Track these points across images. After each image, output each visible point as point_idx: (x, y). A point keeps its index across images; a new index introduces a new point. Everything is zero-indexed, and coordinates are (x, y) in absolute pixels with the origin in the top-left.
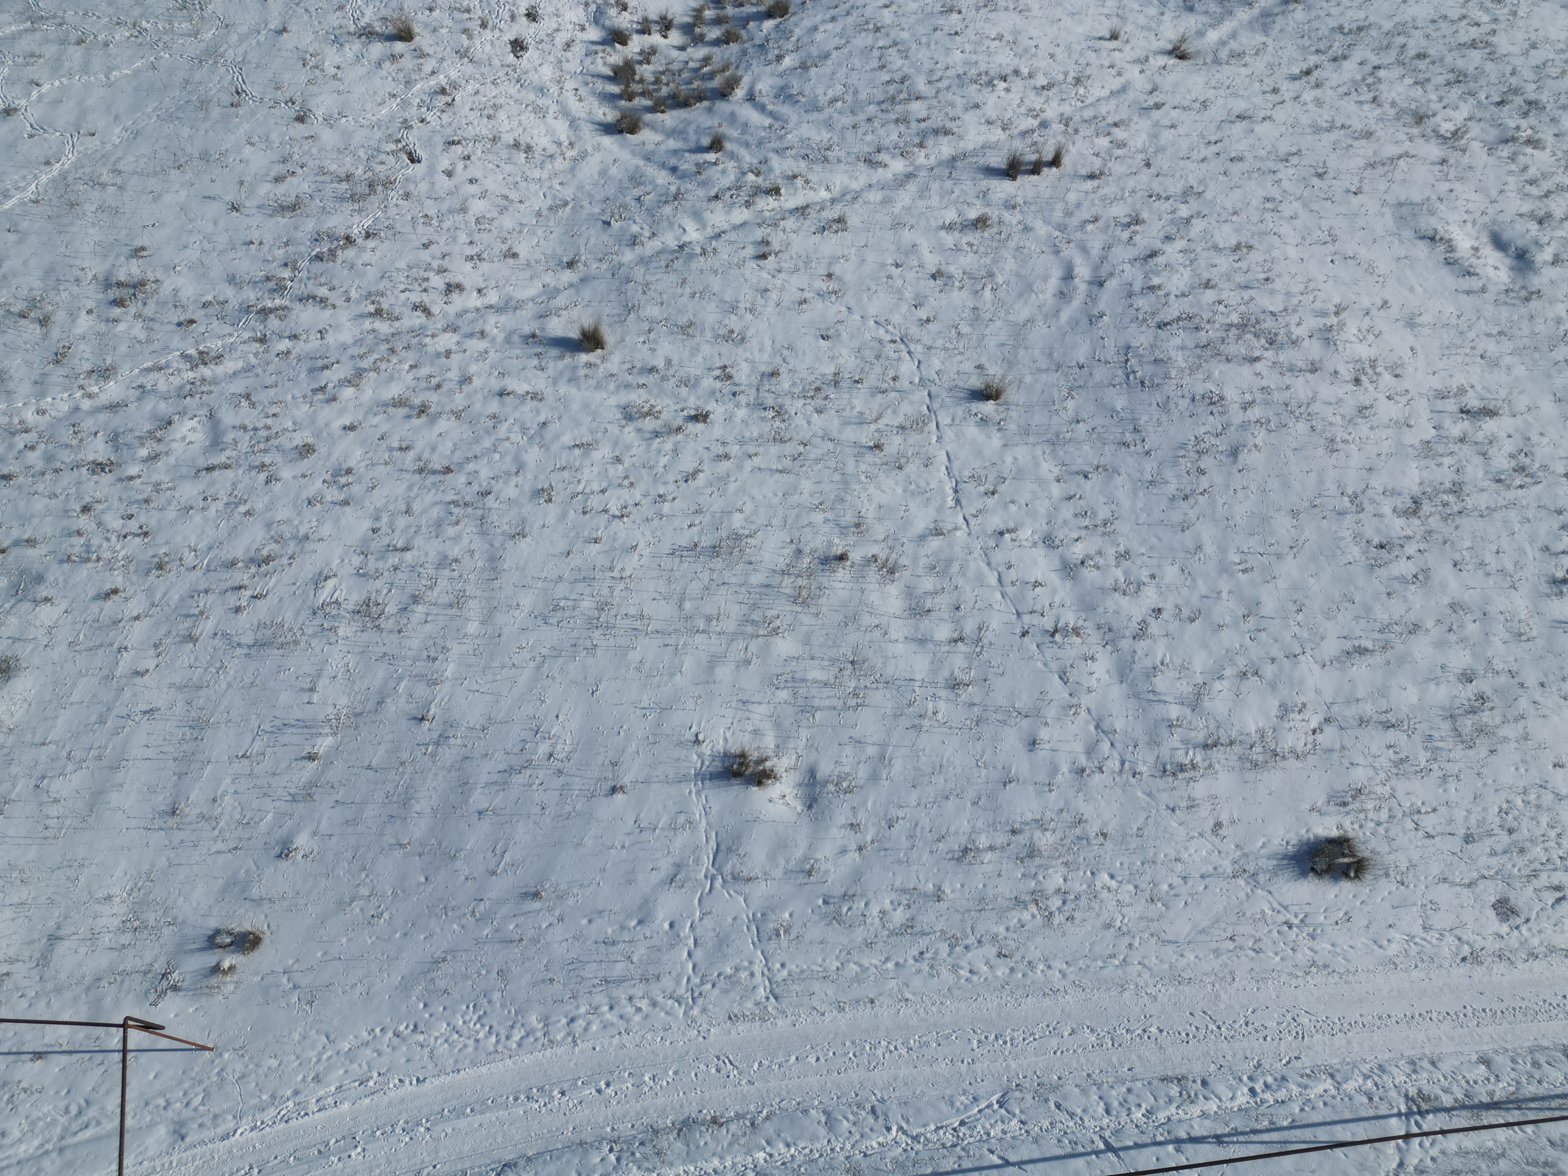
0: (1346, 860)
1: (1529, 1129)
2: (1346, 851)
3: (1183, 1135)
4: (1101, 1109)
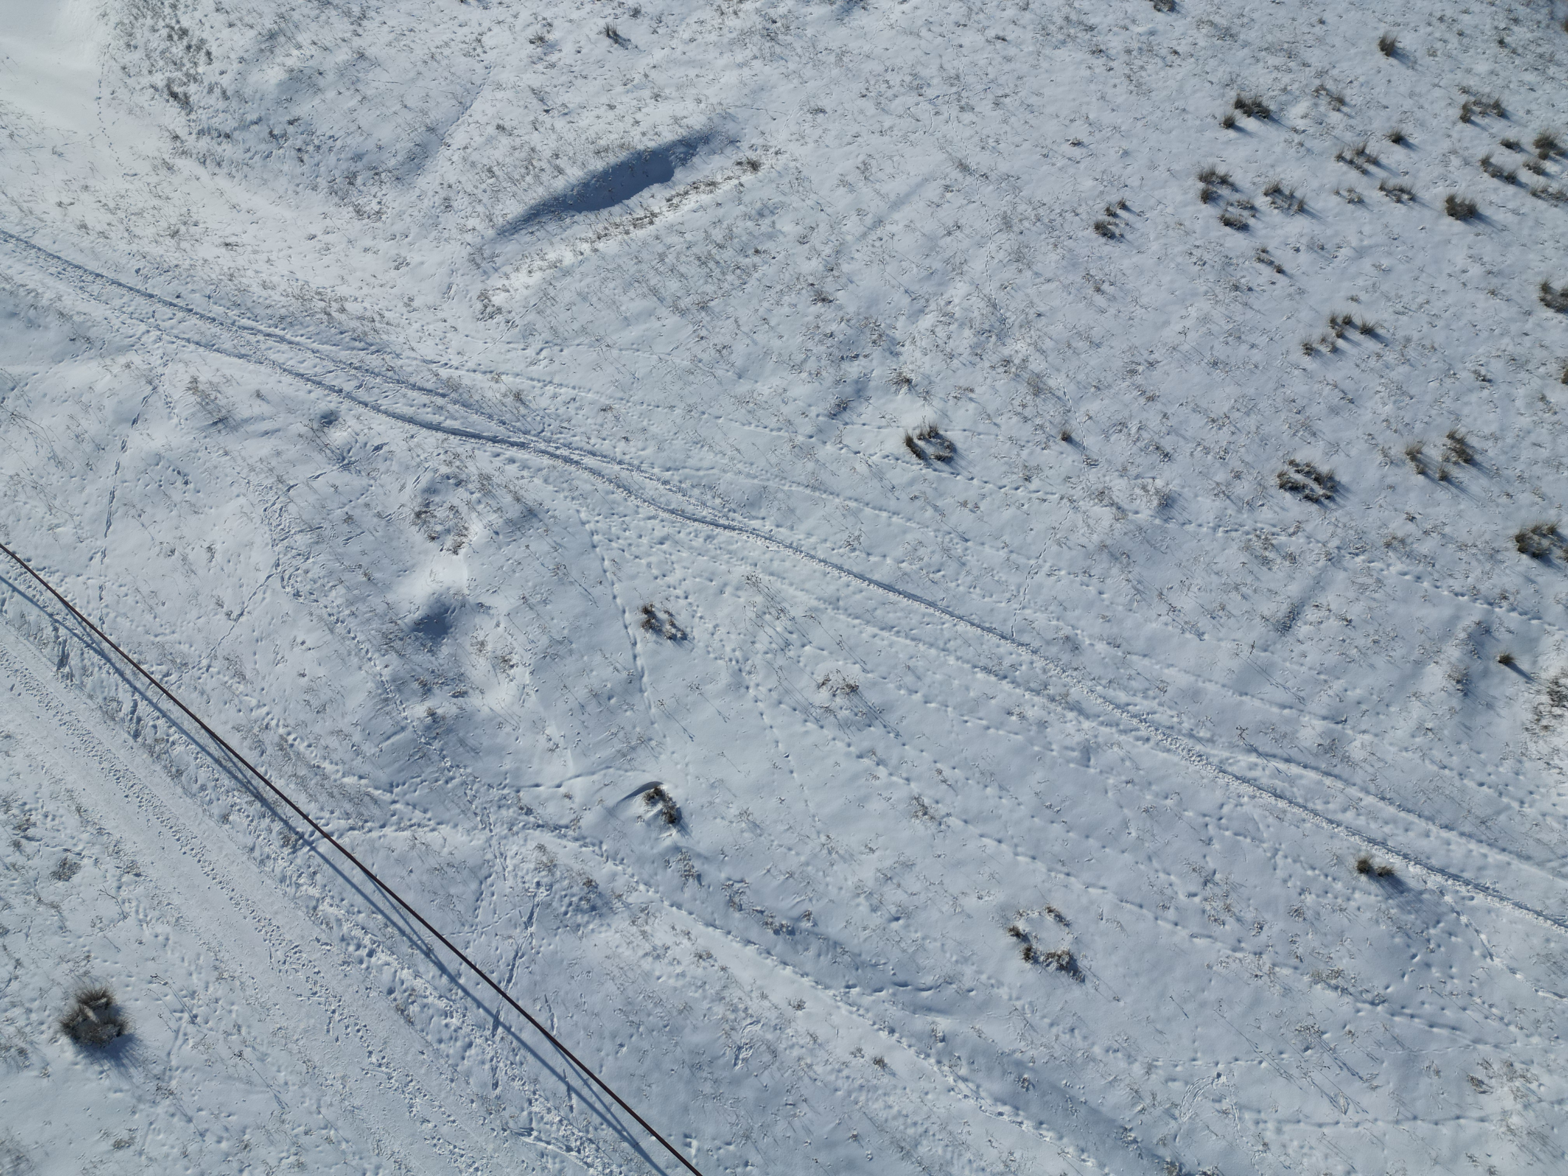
0: (91, 1014)
1: (261, 770)
2: (80, 1019)
3: (445, 978)
4: (472, 1051)
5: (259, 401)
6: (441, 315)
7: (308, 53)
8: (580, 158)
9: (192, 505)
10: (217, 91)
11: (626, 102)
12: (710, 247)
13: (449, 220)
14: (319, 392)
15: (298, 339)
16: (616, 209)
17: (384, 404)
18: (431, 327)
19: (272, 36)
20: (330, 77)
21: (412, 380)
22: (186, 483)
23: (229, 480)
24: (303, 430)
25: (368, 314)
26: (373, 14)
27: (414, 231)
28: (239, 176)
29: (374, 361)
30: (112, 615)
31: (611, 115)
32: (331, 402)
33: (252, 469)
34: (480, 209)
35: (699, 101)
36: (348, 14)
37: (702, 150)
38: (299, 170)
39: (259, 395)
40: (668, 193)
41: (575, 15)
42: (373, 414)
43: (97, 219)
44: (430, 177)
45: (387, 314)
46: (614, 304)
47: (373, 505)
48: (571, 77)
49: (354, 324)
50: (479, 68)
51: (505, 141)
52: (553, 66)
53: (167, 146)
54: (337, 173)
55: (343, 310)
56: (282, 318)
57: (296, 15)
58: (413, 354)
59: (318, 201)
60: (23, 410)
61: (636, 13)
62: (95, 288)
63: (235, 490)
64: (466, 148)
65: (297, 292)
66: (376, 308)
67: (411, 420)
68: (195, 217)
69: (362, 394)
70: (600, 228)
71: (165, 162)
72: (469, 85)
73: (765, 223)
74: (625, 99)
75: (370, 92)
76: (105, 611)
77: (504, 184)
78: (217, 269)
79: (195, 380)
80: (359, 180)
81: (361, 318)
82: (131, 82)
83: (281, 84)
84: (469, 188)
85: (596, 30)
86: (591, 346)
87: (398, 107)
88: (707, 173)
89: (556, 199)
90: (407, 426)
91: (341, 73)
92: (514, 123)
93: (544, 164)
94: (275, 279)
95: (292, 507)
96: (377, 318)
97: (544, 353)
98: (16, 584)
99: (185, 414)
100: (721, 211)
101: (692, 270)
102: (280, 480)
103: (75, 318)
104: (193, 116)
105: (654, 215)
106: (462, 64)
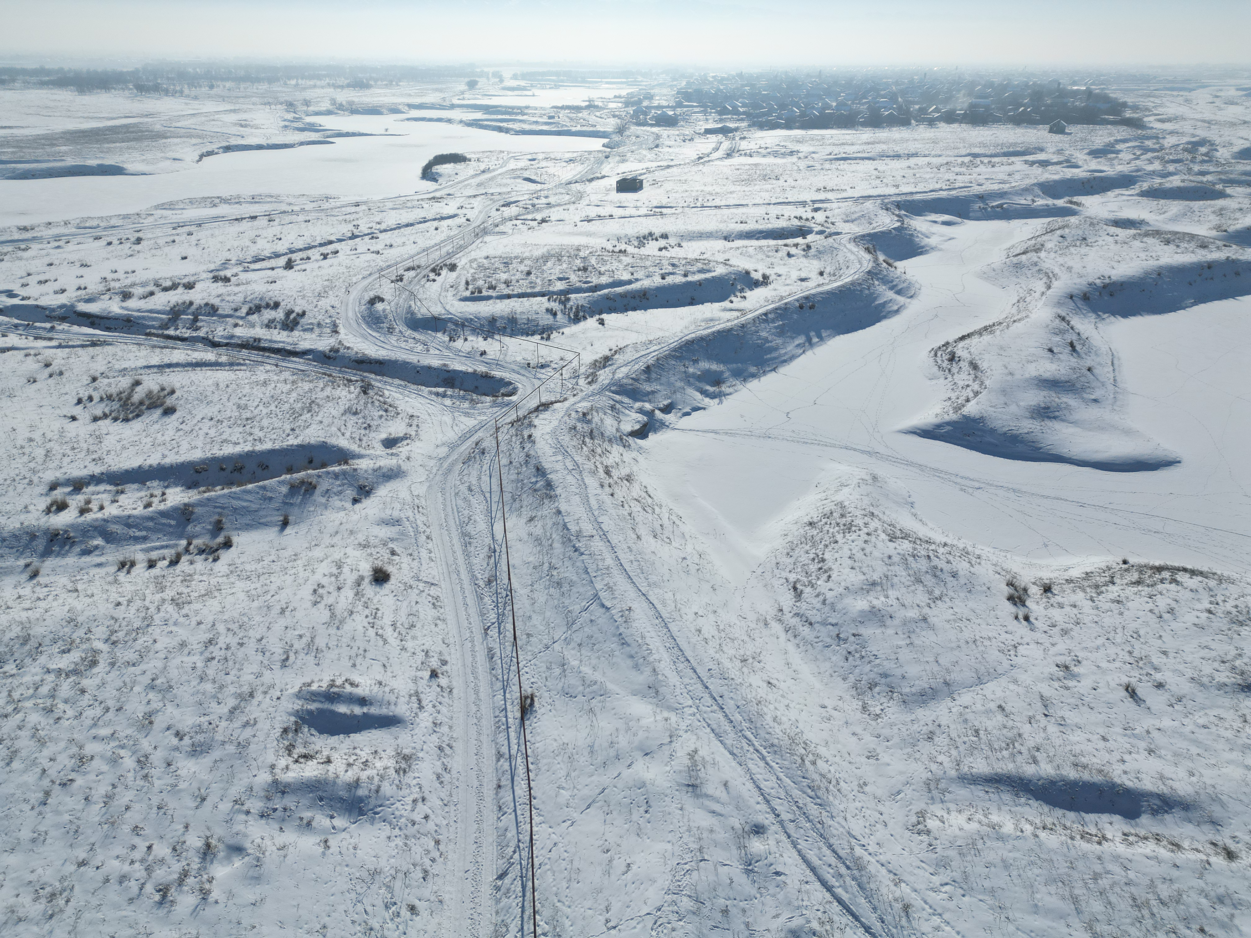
5: (723, 788)
6: (880, 807)
7: (890, 603)
8: (1058, 761)
9: (640, 829)
10: (821, 598)
11: (1120, 741)
12: (1150, 896)
13: (926, 748)
14: (764, 807)
15: (773, 764)
16: (1071, 815)
17: (802, 845)
18: (868, 812)
19: (874, 584)
20: (896, 622)
21: (832, 841)
22: (646, 812)
23: (671, 827)
24: (737, 826)
25: (829, 776)
26: (947, 600)
27: (896, 740)
28: (803, 648)
29: (813, 810)
30: (548, 867)
31: (1101, 744)
32: (766, 819)
33: (689, 830)
34: (954, 752)
35: (1192, 774)
36: (930, 593)
37: (1178, 813)
38: (842, 664)
39: (726, 785)
40: (1127, 829)
41: (1104, 665)
42: (789, 846)
43: (709, 630)
44: (928, 713)
45: (842, 784)
46: (1031, 887)
47: (748, 913)
48: (1079, 702)
49: (816, 777)
50: (1006, 664)
51: (1000, 718)
52: (1067, 688)
53: (773, 612)
54: (865, 677)
55: (814, 763)
56: (772, 745)
57: (896, 580)
58: (844, 823)
59: (841, 688)
60: (597, 710)
61: (1160, 686)
62: (681, 666)
63: (670, 837)
64: (966, 707)
65: (792, 734)
66: (837, 775)
67: (813, 870)
68: (762, 658)
69: (791, 827)
70: (1049, 821)
71: (765, 620)
72: (992, 670)
73: (1222, 912)
74: (1120, 739)
75: (917, 642)
76: (546, 861)
77: (983, 746)
78: (754, 694)
79: (696, 751)
80: (877, 689)
81: (823, 776)
82: (776, 571)
83: (862, 611)
84: (954, 735)
85: (1118, 682)
86: (992, 908)
87: (932, 659)
88: (1175, 833)
89: (1021, 779)
90: (808, 872)
91: (905, 623)
92: (1013, 710)
93: (1024, 750)
94: (784, 719)
95: (695, 874)
96: (834, 782)
97: (947, 888)
98: (518, 807)
99: (675, 768)
100: (1175, 873)
101: (1124, 905)
102: (700, 850)
103: (660, 677)
104: (798, 604)
105: (1104, 838)
106: (994, 655)
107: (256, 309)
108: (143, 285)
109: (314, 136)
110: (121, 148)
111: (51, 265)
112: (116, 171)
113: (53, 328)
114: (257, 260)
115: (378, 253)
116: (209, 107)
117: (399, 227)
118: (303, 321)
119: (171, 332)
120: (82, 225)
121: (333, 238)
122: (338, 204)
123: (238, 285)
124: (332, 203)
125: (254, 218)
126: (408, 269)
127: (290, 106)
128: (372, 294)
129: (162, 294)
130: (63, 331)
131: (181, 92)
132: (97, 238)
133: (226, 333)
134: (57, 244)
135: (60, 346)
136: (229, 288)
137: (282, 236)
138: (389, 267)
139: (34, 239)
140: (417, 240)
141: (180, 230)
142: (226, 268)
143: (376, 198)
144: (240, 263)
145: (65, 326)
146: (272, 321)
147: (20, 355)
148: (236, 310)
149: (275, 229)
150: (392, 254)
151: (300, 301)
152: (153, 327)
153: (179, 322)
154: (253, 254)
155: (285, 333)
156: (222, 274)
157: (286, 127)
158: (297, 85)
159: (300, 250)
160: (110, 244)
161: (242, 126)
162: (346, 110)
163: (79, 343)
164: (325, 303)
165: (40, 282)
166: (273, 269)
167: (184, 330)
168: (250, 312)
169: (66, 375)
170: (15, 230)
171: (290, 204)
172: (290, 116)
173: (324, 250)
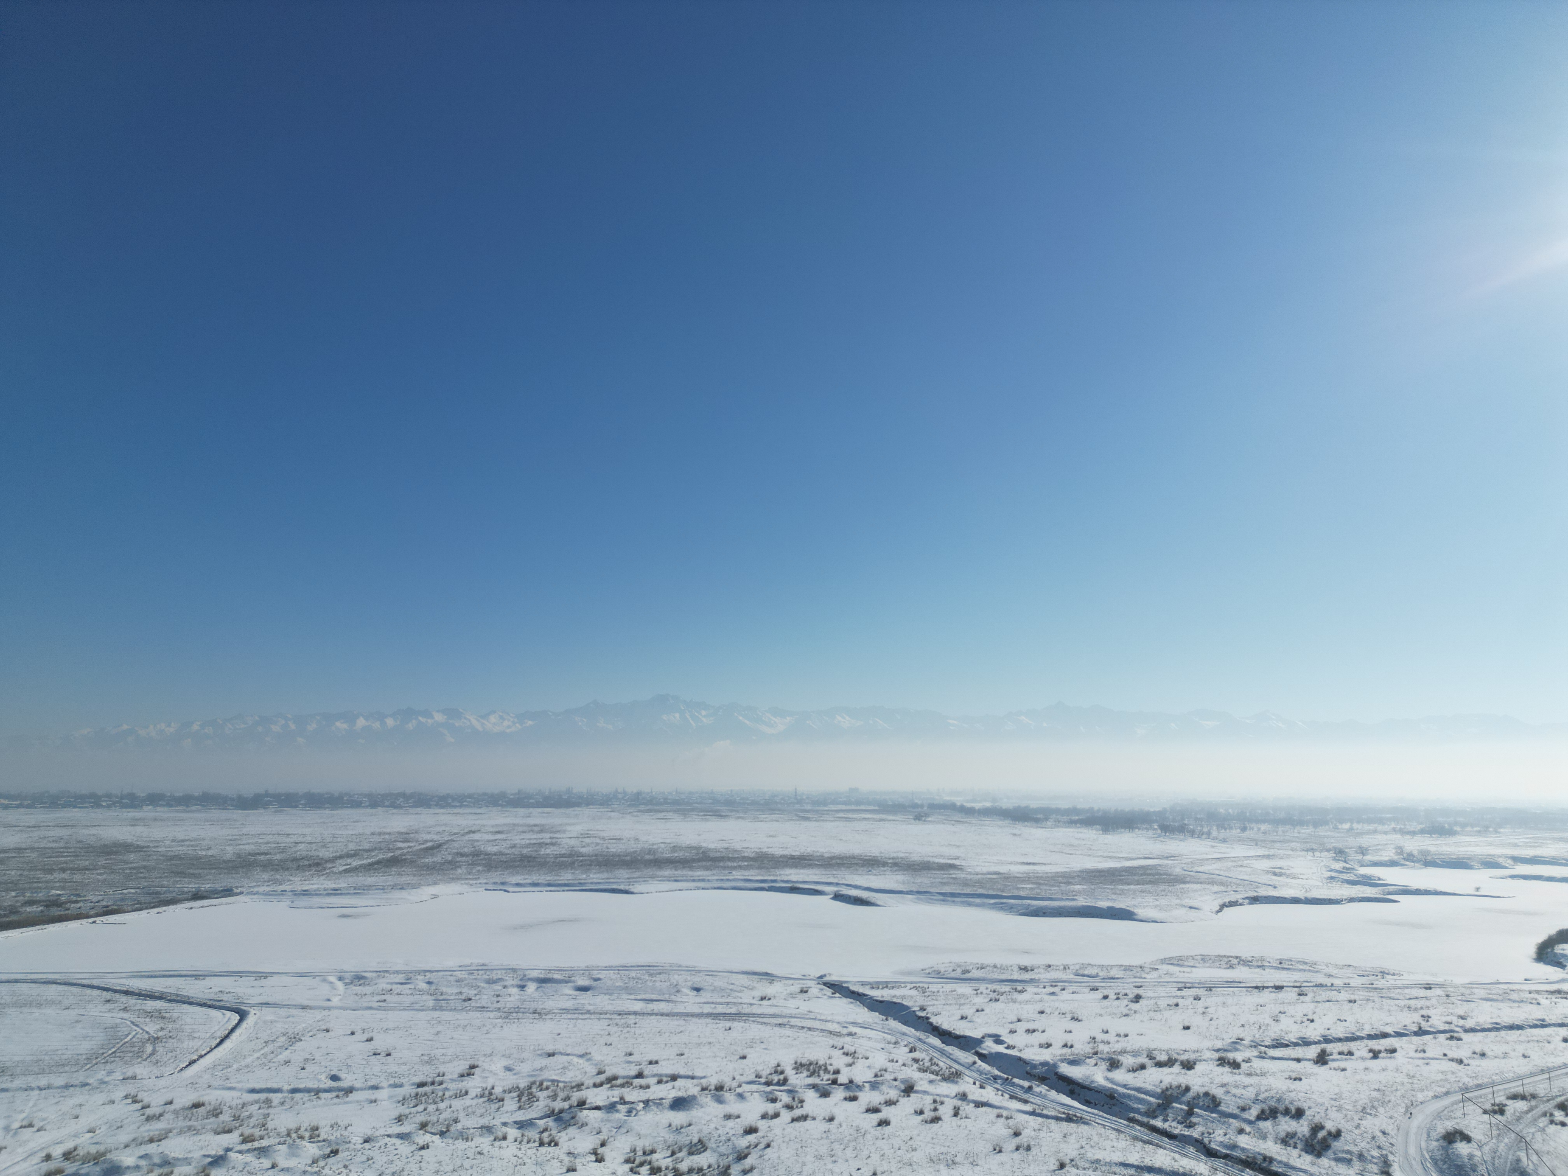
107: (1270, 1113)
108: (1135, 1054)
109: (1369, 892)
110: (1135, 891)
111: (1042, 1012)
112: (1125, 915)
113: (1030, 1088)
114: (1278, 1044)
115: (1460, 1062)
116: (1239, 851)
117: (1496, 1028)
118: (1336, 1145)
119: (1158, 1123)
120: (1081, 972)
121: (1389, 1030)
122: (1399, 983)
123: (1249, 1075)
124: (1390, 981)
125: (1279, 988)
126: (1514, 1097)
127: (1340, 854)
128: (1450, 1125)
129: (1155, 1069)
130: (1040, 1095)
131: (1209, 834)
132: (1094, 989)
133: (1226, 1140)
134: (1052, 990)
135: (1033, 1113)
136: (1237, 1077)
137: (1315, 1017)
138: (1479, 1087)
139: (1032, 981)
140: (1528, 1053)
141: (1185, 992)
142: (1237, 1050)
143: (1458, 980)
144: (1255, 1045)
145: (1042, 1089)
146: (1291, 1135)
147: (991, 1113)
148: (1243, 1109)
149: (1306, 1007)
150: (1486, 1069)
151: (1333, 1114)
152: (1137, 1111)
153: (1169, 1111)
154: (1274, 1036)
155: (1308, 1158)
156: (1231, 1056)
157: (1332, 878)
158: (1351, 829)
159: (1340, 1040)
160: (1106, 997)
161: (1275, 874)
162: (1418, 861)
163: (1053, 1113)
164: (1371, 1124)
165: (1028, 1031)
166: (1298, 1060)
167: (1174, 1124)
168: (1262, 1116)
169: (1034, 1151)
170: (1016, 969)
171: (1330, 976)
172: (1339, 866)
173: (1376, 1045)
